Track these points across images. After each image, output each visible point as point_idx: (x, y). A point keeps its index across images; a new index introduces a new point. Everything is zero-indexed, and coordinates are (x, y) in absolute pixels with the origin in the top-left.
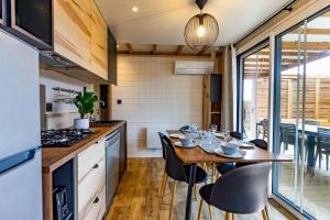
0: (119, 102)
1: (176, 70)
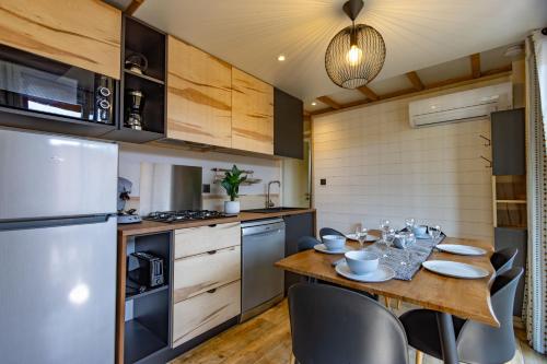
0: (323, 182)
1: (411, 119)
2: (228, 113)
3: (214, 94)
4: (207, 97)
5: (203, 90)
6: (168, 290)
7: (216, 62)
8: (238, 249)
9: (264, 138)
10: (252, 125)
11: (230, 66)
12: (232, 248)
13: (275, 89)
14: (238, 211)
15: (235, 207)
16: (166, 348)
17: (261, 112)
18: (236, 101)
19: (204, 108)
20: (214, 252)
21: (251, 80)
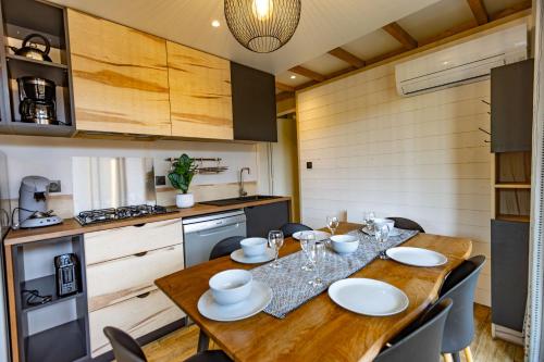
0: (309, 166)
1: (398, 86)
2: (164, 96)
3: (142, 75)
4: (132, 80)
5: (126, 72)
6: (82, 297)
7: (141, 36)
8: (180, 249)
9: (220, 121)
10: (202, 108)
11: (163, 40)
12: (171, 248)
13: (232, 63)
14: (192, 204)
15: (185, 201)
16: (84, 358)
17: (214, 91)
18: (176, 80)
19: (127, 92)
20: (143, 254)
21: (196, 54)
